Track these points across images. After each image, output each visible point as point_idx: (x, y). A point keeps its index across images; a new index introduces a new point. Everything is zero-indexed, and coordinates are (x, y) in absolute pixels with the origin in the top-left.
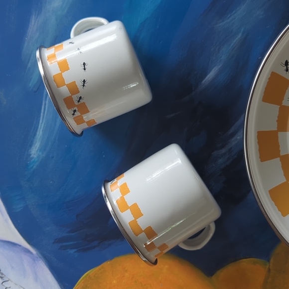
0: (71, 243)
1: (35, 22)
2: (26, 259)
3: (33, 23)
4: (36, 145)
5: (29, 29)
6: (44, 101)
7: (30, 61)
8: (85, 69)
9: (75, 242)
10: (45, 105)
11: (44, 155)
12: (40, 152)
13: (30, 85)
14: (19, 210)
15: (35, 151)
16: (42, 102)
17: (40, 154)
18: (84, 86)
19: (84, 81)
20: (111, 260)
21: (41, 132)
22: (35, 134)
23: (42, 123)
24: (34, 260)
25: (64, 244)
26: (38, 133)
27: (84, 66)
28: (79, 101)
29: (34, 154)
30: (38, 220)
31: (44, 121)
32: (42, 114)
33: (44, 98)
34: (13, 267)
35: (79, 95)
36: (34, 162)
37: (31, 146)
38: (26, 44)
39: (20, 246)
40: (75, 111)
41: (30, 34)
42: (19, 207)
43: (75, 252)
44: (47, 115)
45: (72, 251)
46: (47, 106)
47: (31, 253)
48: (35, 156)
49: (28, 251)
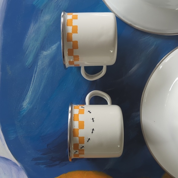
0: (43, 161)
1: (33, 27)
2: (14, 169)
3: (32, 28)
4: (27, 100)
5: (29, 31)
6: (34, 74)
7: (28, 50)
8: (92, 133)
9: (45, 161)
10: (35, 77)
11: (31, 107)
12: (28, 104)
13: (27, 64)
14: (12, 139)
15: (26, 104)
16: (33, 75)
17: (29, 106)
18: (88, 141)
19: (89, 139)
20: (66, 173)
21: (30, 93)
22: (27, 94)
23: (31, 88)
24: (19, 170)
25: (38, 162)
26: (28, 93)
27: (93, 131)
28: (81, 148)
29: (25, 106)
30: (23, 146)
31: (33, 86)
32: (32, 82)
33: (34, 73)
34: (5, 174)
35: (83, 145)
36: (24, 110)
37: (23, 101)
38: (26, 40)
39: (11, 161)
40: (77, 152)
41: (29, 34)
42: (12, 137)
43: (44, 167)
44: (35, 83)
45: (43, 166)
46: (35, 78)
47: (18, 166)
48: (25, 107)
49: (15, 164)
